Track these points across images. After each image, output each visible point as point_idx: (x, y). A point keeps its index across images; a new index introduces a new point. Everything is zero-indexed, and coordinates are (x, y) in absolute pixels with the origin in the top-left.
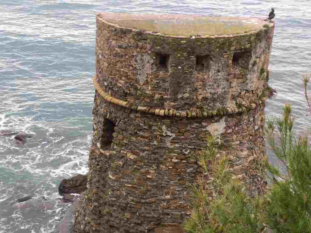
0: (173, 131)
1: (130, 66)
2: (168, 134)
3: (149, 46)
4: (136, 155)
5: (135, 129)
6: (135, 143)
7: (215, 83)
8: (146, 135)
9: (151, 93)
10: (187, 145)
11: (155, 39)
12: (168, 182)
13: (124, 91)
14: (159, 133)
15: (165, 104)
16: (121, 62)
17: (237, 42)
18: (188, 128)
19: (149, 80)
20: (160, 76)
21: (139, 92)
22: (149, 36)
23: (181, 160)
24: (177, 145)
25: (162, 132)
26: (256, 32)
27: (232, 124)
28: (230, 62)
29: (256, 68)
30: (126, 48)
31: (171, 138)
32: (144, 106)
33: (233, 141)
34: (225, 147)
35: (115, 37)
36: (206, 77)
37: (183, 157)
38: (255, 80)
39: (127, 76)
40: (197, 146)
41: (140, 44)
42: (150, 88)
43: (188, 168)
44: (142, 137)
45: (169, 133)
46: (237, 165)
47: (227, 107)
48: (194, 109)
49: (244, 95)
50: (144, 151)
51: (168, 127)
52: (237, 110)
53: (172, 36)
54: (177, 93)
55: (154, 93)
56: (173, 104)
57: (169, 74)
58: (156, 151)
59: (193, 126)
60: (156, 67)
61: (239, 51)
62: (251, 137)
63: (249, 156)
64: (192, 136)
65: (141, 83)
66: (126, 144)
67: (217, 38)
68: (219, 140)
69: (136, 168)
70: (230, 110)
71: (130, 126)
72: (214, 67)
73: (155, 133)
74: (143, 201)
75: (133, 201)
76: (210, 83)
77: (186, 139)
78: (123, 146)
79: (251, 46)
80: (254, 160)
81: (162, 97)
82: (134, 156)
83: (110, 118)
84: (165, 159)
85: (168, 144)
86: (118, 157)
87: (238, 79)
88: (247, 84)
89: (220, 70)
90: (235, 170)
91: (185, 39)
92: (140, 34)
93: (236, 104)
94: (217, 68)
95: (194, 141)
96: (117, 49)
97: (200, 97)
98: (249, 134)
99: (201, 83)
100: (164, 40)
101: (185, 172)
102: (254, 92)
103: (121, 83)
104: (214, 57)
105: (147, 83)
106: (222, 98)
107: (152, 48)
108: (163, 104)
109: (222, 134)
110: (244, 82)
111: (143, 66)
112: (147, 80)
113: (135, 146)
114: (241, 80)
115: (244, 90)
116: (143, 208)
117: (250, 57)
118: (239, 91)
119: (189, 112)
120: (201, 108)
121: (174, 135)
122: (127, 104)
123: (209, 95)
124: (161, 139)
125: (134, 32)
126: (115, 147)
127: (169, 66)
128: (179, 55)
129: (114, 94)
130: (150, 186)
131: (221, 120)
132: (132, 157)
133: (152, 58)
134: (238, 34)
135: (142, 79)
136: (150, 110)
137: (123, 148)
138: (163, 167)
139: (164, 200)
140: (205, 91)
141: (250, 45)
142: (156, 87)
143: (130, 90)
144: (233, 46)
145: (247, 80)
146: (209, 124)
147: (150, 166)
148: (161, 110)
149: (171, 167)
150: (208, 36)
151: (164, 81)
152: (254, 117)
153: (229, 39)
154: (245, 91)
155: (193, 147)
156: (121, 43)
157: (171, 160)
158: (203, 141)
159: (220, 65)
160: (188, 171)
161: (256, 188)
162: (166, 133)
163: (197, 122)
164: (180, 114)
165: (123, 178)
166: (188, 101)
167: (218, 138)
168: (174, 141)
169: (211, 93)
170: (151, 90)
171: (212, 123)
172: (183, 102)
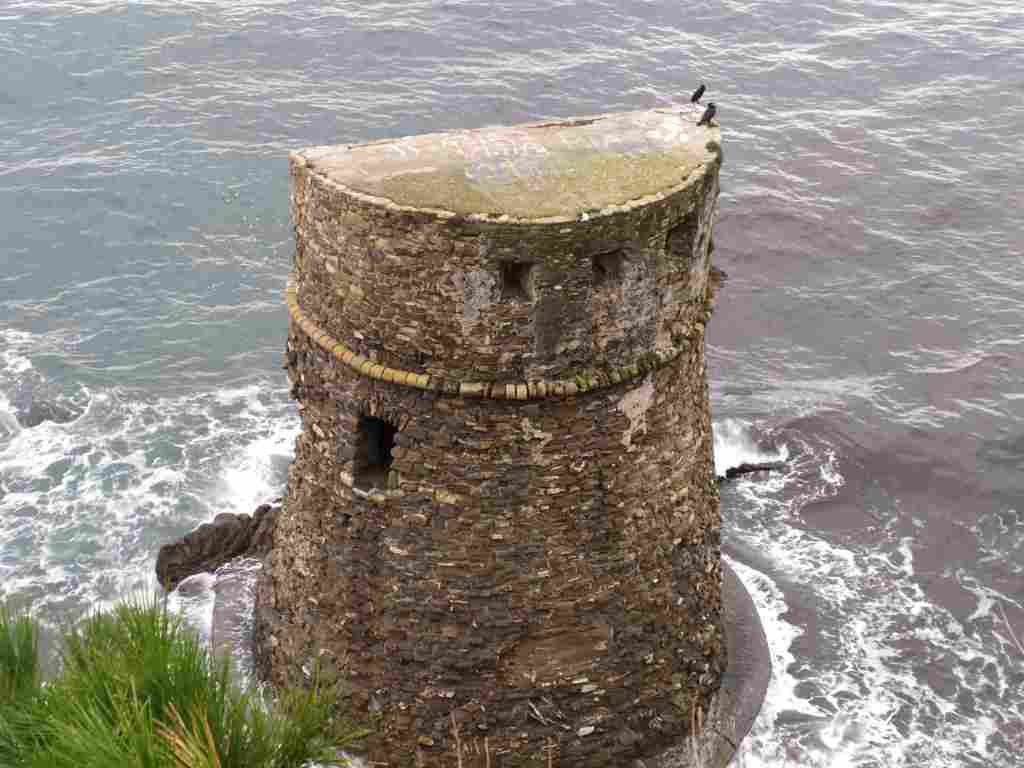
0: (545, 427)
1: (431, 294)
2: (536, 436)
3: (482, 250)
4: (460, 493)
5: (451, 435)
6: (455, 468)
7: (634, 305)
8: (483, 445)
9: (491, 352)
10: (578, 452)
11: (498, 232)
12: (542, 540)
13: (416, 352)
14: (514, 437)
15: (526, 371)
16: (407, 286)
17: (673, 209)
18: (579, 415)
19: (486, 322)
20: (513, 312)
21: (459, 352)
22: (482, 227)
23: (569, 486)
24: (556, 457)
25: (524, 433)
26: (703, 172)
27: (664, 383)
28: (662, 252)
30: (419, 255)
31: (544, 443)
32: (477, 381)
33: (667, 418)
34: (655, 435)
35: (388, 232)
36: (614, 296)
37: (572, 480)
38: (701, 272)
40: (600, 449)
41: (460, 245)
42: (487, 340)
43: (583, 501)
44: (472, 450)
45: (538, 434)
46: (677, 469)
47: (656, 350)
48: (592, 370)
49: (685, 312)
50: (479, 481)
51: (534, 421)
53: (537, 221)
54: (554, 344)
55: (500, 351)
56: (544, 367)
57: (533, 304)
58: (509, 476)
59: (589, 408)
60: (500, 293)
61: (677, 225)
63: (695, 440)
64: (587, 431)
65: (465, 331)
66: (432, 471)
67: (634, 210)
68: (643, 426)
69: (463, 523)
70: (661, 354)
71: (437, 429)
72: (630, 274)
73: (504, 438)
74: (487, 593)
75: (461, 597)
76: (625, 309)
77: (577, 438)
78: (421, 476)
79: (696, 205)
81: (518, 356)
82: (458, 497)
83: (378, 416)
84: (533, 492)
85: (538, 458)
86: (411, 504)
87: (673, 283)
89: (643, 275)
90: (674, 480)
91: (569, 223)
92: (453, 223)
93: (672, 337)
94: (636, 273)
95: (593, 439)
96: (391, 257)
97: (603, 343)
98: (692, 392)
99: (605, 312)
100: (520, 232)
101: (578, 511)
104: (631, 251)
105: (480, 329)
106: (646, 335)
107: (489, 252)
108: (521, 372)
109: (648, 411)
110: (685, 286)
111: (470, 294)
112: (480, 325)
113: (458, 474)
114: (680, 284)
115: (684, 303)
116: (486, 608)
117: (695, 230)
118: (677, 308)
119: (582, 381)
120: (605, 366)
121: (549, 436)
122: (428, 382)
123: (621, 334)
124: (519, 449)
125: (441, 219)
126: (401, 480)
127: (532, 287)
128: (556, 261)
129: (386, 360)
130: (501, 557)
131: (644, 382)
132: (451, 499)
133: (492, 273)
134: (671, 187)
135: (467, 323)
136: (491, 389)
137: (423, 482)
138: (528, 510)
139: (534, 582)
140: (613, 329)
141: (694, 204)
142: (503, 338)
143: (433, 349)
144: (666, 217)
146: (622, 395)
147: (498, 513)
148: (518, 385)
149: (547, 507)
150: (614, 208)
151: (522, 321)
153: (657, 204)
154: (686, 306)
155: (591, 454)
156: (403, 244)
157: (546, 492)
158: (612, 434)
159: (642, 265)
160: (585, 508)
162: (531, 434)
163: (599, 398)
164: (563, 387)
165: (430, 549)
166: (577, 357)
167: (641, 421)
168: (549, 448)
169: (625, 330)
170: (491, 344)
171: (628, 391)
172: (567, 362)
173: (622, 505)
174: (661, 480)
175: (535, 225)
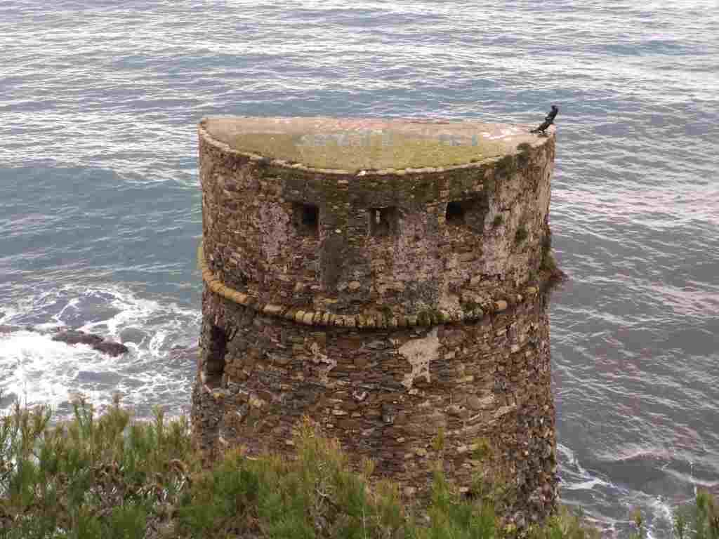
0: (333, 353)
1: (248, 225)
2: (323, 360)
3: (279, 190)
4: (265, 400)
5: (262, 349)
6: (263, 377)
7: (412, 261)
8: (283, 360)
9: (287, 280)
10: (360, 382)
11: (291, 175)
13: (242, 274)
14: (307, 358)
15: (315, 301)
16: (235, 218)
17: (454, 182)
18: (362, 349)
19: (283, 253)
20: (303, 247)
21: (267, 277)
22: (279, 170)
23: (351, 411)
24: (340, 382)
25: (314, 355)
26: (496, 160)
27: (453, 343)
28: (442, 220)
29: (501, 230)
30: (240, 191)
31: (329, 368)
32: (278, 304)
33: (457, 375)
34: (441, 386)
35: (223, 170)
36: (391, 249)
37: (353, 406)
38: (503, 254)
39: (245, 245)
40: (382, 385)
41: (264, 184)
42: (285, 269)
43: (365, 428)
44: (275, 364)
45: (325, 359)
46: (468, 424)
47: (441, 309)
48: (372, 312)
49: (479, 283)
50: (279, 391)
51: (322, 346)
52: (461, 314)
53: (322, 170)
54: (336, 281)
55: (295, 280)
56: (329, 301)
57: (319, 243)
58: (302, 392)
59: (372, 345)
60: (295, 230)
61: (460, 199)
62: (501, 368)
63: (497, 405)
64: (370, 365)
65: (270, 259)
66: (247, 376)
67: (410, 174)
68: (427, 374)
69: (265, 425)
70: (446, 314)
71: (254, 342)
72: (406, 230)
73: (299, 358)
76: (401, 262)
77: (359, 370)
78: (241, 380)
79: (486, 188)
80: (511, 414)
81: (308, 287)
82: (263, 401)
83: (219, 326)
84: (320, 410)
85: (324, 380)
86: (234, 403)
87: (461, 252)
88: (483, 262)
89: (421, 237)
90: (465, 434)
91: (347, 175)
92: (263, 165)
93: (461, 301)
94: (413, 233)
95: (375, 374)
96: (226, 191)
97: (382, 290)
98: (496, 362)
99: (383, 262)
100: (306, 178)
101: (359, 435)
102: (502, 278)
103: (236, 257)
104: (406, 211)
105: (280, 259)
106: (429, 291)
107: (285, 192)
108: (310, 302)
109: (433, 362)
110: (475, 259)
111: (272, 228)
112: (280, 255)
113: (263, 382)
114: (467, 256)
115: (476, 275)
117: (486, 210)
118: (466, 276)
119: (361, 318)
120: (385, 310)
122: (246, 300)
123: (399, 285)
124: (310, 369)
125: (252, 161)
126: (229, 382)
127: (320, 228)
128: (336, 207)
129: (225, 279)
131: (428, 335)
132: (256, 402)
133: (287, 212)
134: (455, 165)
135: (271, 251)
136: (285, 311)
137: (242, 385)
140: (392, 278)
141: (482, 186)
142: (297, 268)
143: (251, 273)
144: (446, 189)
145: (481, 253)
146: (403, 342)
147: (293, 422)
148: (306, 312)
149: (331, 426)
150: (391, 171)
151: (311, 257)
152: (507, 328)
153: (435, 175)
154: (478, 277)
155: (372, 387)
156: (231, 181)
157: (331, 412)
158: (393, 374)
159: (419, 226)
160: (364, 434)
161: (520, 471)
162: (319, 357)
163: (377, 337)
164: (343, 321)
166: (357, 297)
167: (425, 369)
168: (336, 374)
169: (404, 281)
170: (288, 273)
171: (411, 338)
172: (348, 298)
173: (401, 440)
174: (448, 428)
175: (319, 173)
